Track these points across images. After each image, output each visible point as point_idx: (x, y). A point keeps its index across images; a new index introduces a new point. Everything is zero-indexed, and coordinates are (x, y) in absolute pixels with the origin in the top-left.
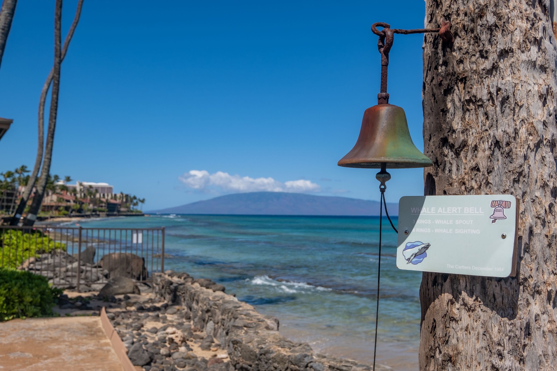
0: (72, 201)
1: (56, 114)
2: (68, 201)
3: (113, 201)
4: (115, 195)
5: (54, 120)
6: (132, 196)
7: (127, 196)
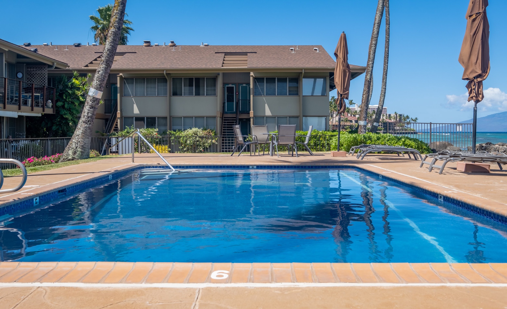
0: (353, 121)
1: (388, 60)
2: (351, 121)
3: (388, 120)
4: (390, 115)
5: (387, 65)
6: (405, 115)
7: (400, 115)
